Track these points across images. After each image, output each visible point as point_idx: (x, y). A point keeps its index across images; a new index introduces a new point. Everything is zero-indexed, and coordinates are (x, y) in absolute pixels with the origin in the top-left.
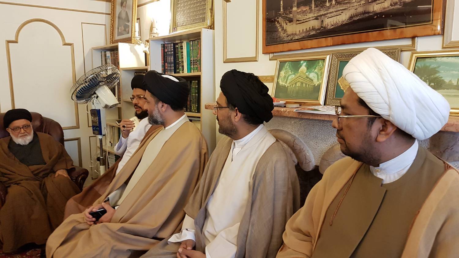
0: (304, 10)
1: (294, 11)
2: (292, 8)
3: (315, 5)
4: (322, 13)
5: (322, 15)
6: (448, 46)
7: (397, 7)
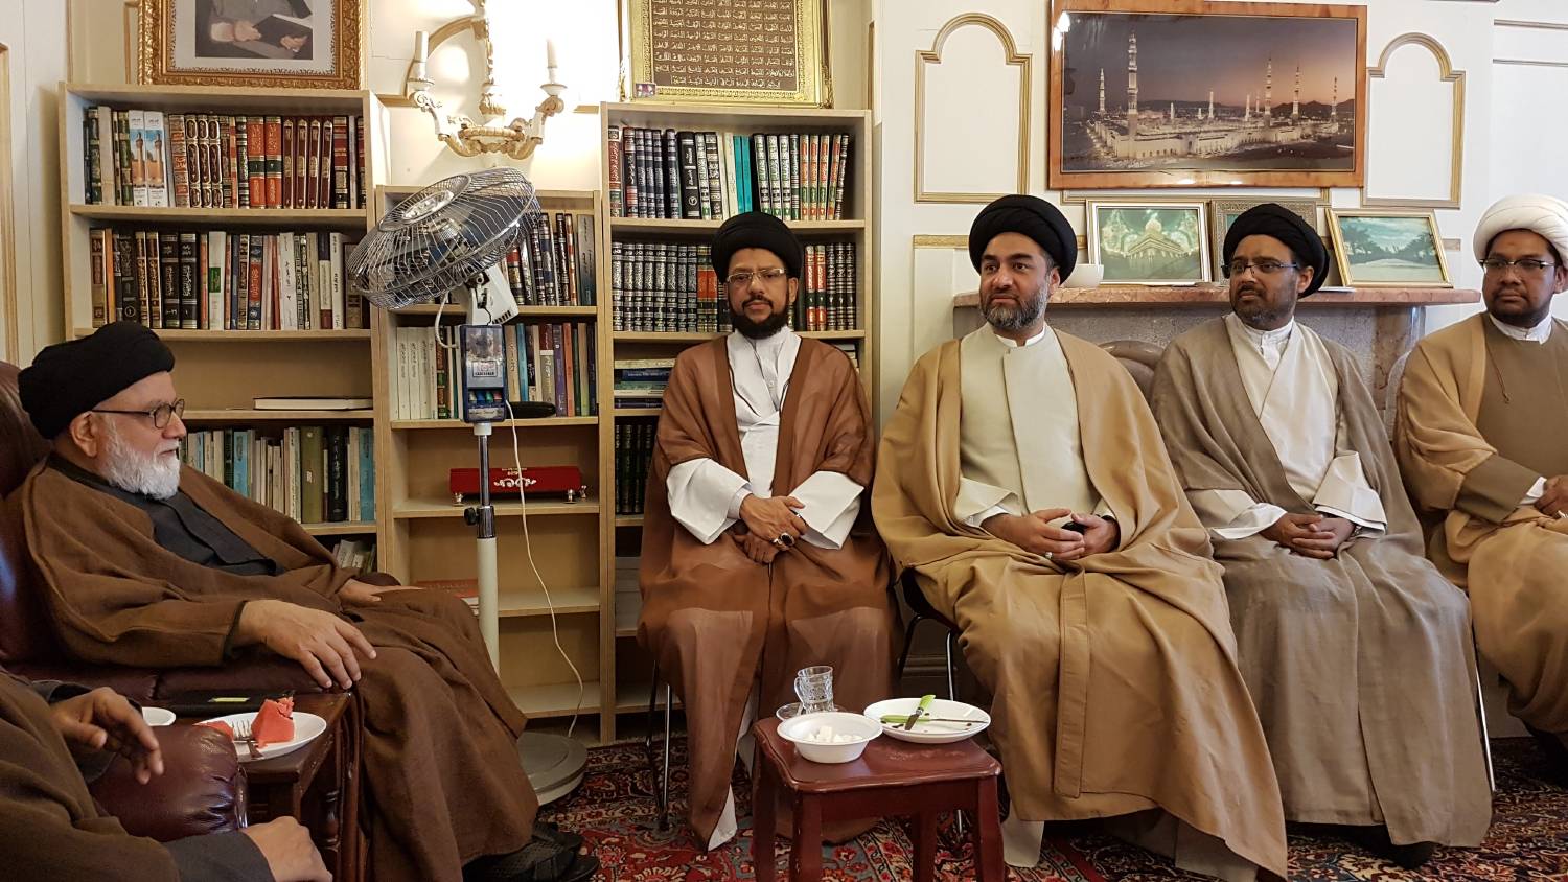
0: (1154, 117)
1: (1132, 115)
2: (1126, 108)
3: (1176, 112)
4: (1189, 129)
5: (1190, 133)
6: (1369, 204)
7: (1311, 141)
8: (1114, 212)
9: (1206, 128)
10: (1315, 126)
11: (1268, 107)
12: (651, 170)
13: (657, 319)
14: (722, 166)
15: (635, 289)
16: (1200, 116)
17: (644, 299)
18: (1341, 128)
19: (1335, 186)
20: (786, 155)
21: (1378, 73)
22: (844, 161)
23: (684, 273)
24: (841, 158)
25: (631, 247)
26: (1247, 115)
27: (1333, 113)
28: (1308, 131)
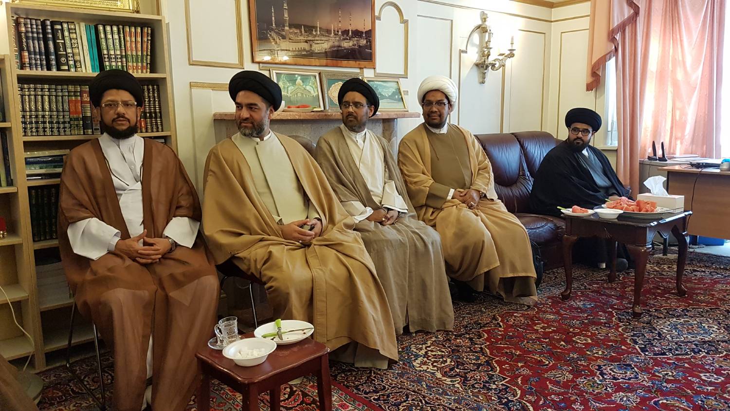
0: (296, 31)
1: (287, 30)
2: (284, 26)
3: (304, 30)
4: (310, 38)
5: (310, 40)
6: (377, 75)
7: (356, 47)
8: (283, 75)
9: (317, 38)
10: (357, 40)
11: (340, 31)
12: (36, 42)
13: (46, 128)
14: (79, 41)
15: (31, 111)
16: (314, 33)
17: (37, 117)
18: (367, 42)
19: (365, 68)
20: (116, 36)
21: (379, 19)
22: (150, 42)
23: (61, 100)
24: (148, 40)
25: (26, 86)
26: (332, 34)
27: (364, 35)
28: (355, 42)
